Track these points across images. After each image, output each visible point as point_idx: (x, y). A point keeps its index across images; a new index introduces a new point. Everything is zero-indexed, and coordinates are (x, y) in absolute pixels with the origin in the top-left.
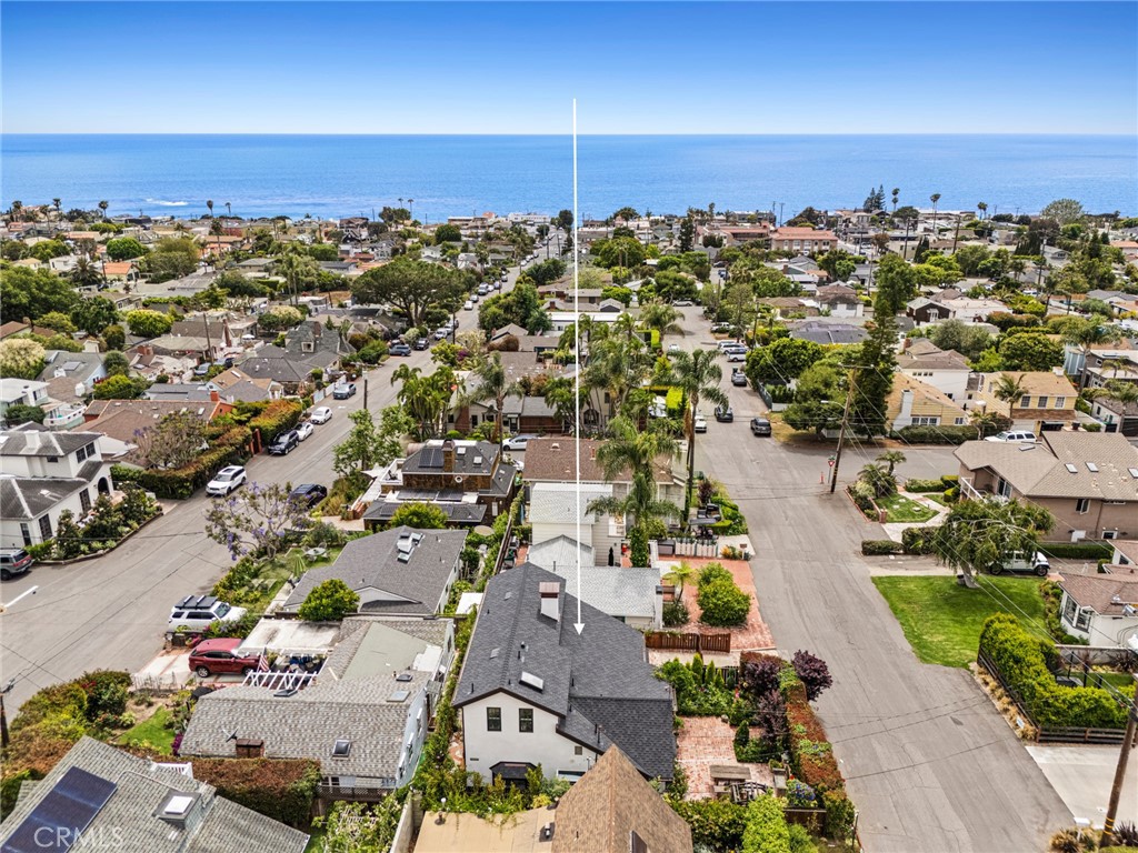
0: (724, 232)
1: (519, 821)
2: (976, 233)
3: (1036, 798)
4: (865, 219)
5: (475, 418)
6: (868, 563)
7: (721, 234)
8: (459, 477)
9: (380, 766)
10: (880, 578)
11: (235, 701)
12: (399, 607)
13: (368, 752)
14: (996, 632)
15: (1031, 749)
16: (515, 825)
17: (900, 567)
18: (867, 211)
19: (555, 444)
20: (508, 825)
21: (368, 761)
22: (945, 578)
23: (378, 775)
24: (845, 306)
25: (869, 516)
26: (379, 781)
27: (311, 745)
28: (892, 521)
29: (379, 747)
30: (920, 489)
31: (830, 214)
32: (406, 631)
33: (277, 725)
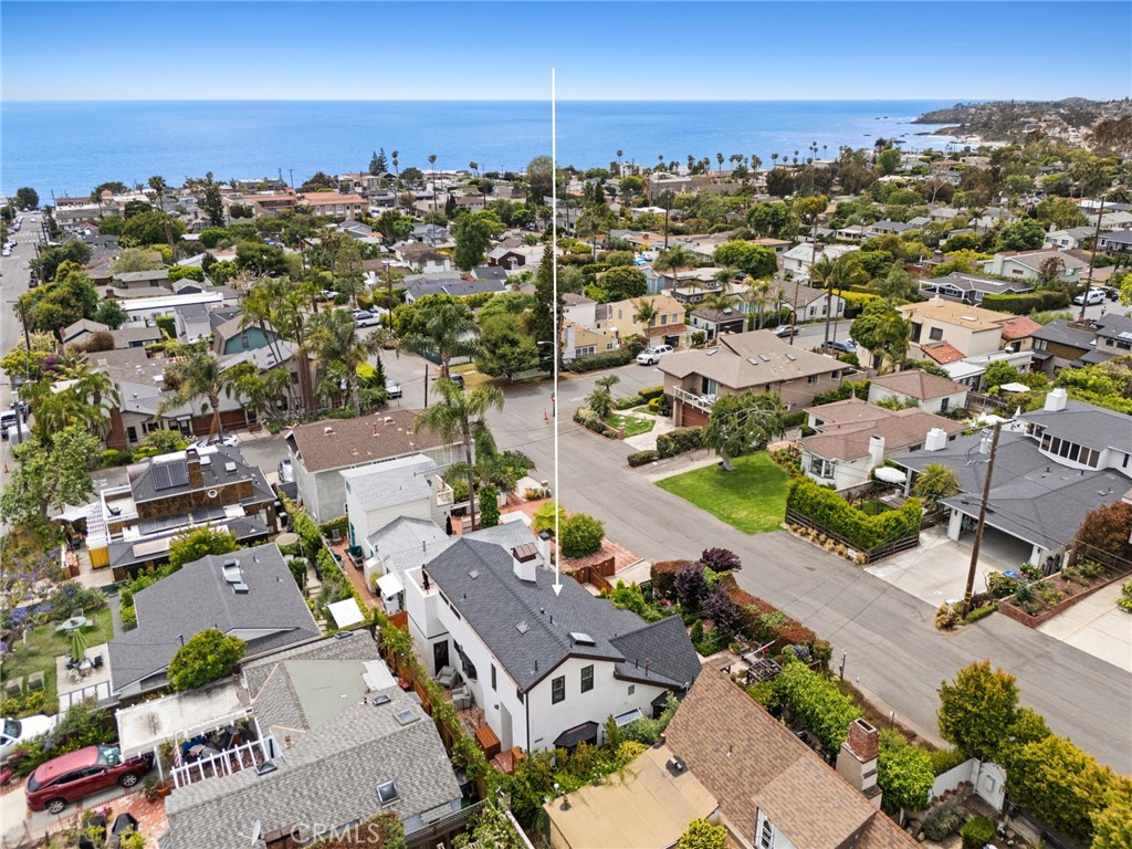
0: (247, 201)
1: (636, 771)
2: (480, 189)
3: (901, 601)
4: (375, 182)
5: (132, 431)
6: (643, 472)
7: (248, 204)
8: (212, 491)
9: (439, 791)
10: (661, 482)
11: (219, 799)
12: (275, 641)
13: (417, 783)
14: (803, 492)
15: (870, 570)
16: (636, 776)
17: (667, 469)
18: (374, 174)
19: (327, 429)
20: (629, 779)
21: (423, 792)
22: (709, 468)
23: (443, 801)
24: (433, 262)
25: (607, 436)
26: (447, 807)
27: (348, 805)
28: (628, 436)
29: (426, 774)
30: (629, 406)
31: (340, 178)
32: (329, 658)
33: (293, 803)
